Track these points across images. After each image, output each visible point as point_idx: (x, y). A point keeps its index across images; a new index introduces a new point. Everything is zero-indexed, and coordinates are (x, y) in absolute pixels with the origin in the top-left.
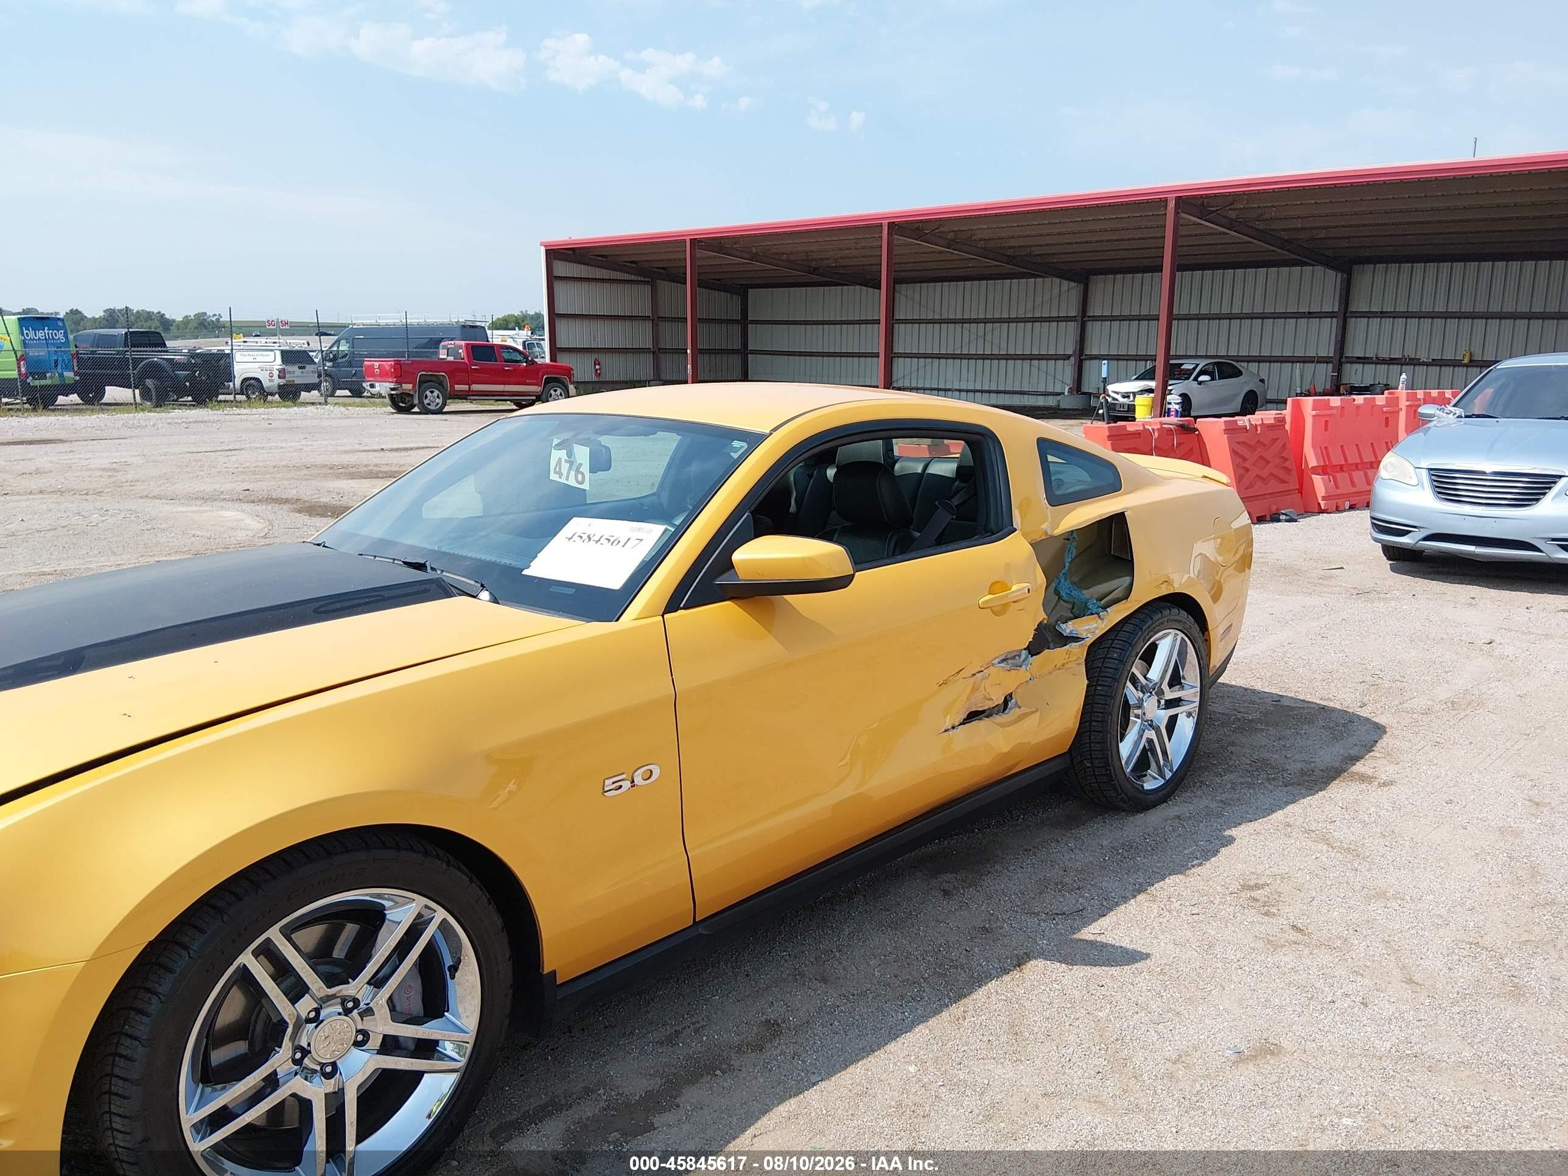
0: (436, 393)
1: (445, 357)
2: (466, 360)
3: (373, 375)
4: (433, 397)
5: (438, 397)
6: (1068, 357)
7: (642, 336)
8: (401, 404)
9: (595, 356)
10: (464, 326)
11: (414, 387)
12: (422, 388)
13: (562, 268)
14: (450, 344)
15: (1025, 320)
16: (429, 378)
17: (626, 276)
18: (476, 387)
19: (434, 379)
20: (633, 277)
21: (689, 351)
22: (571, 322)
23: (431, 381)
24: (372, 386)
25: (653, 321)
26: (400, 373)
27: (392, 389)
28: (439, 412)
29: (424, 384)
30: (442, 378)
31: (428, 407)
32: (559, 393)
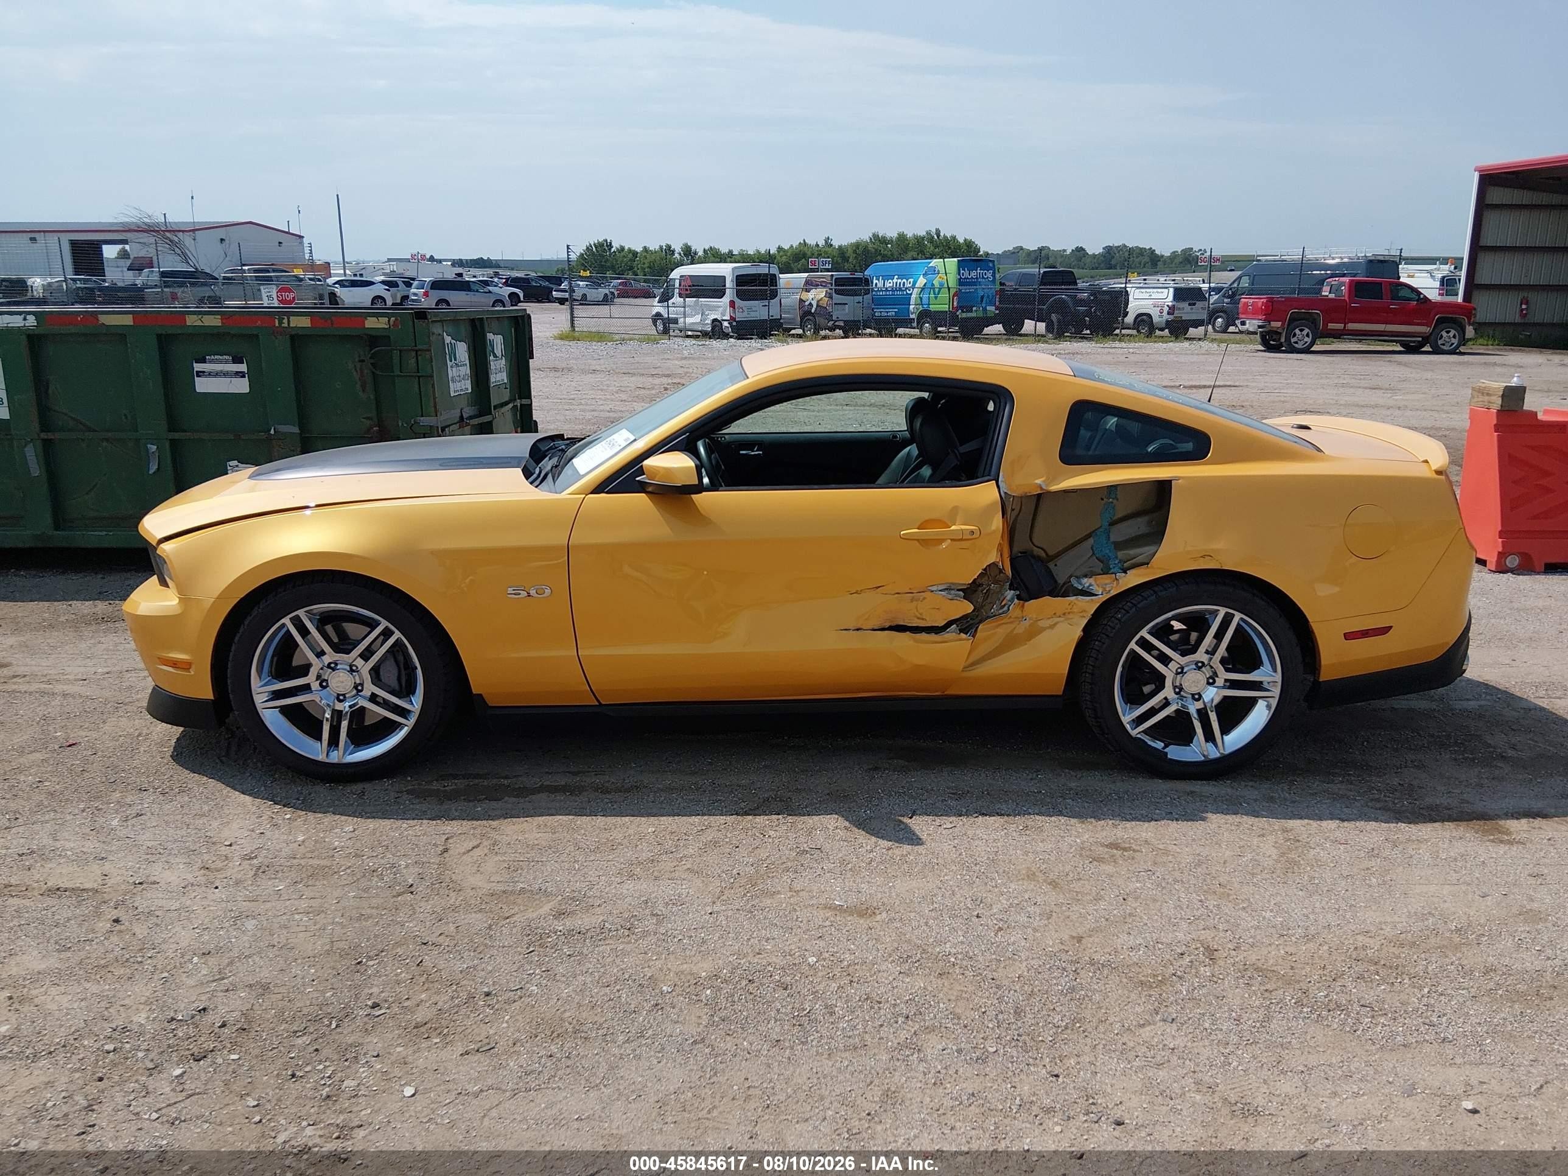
0: (1306, 331)
1: (1327, 294)
2: (1346, 298)
3: (1245, 312)
4: (1302, 336)
5: (1308, 335)
8: (1272, 343)
9: (1524, 294)
10: (1371, 261)
11: (1283, 325)
12: (1292, 326)
13: (1497, 195)
14: (1334, 281)
16: (1301, 316)
18: (1352, 326)
19: (1307, 317)
22: (1500, 255)
23: (1303, 319)
24: (1243, 323)
26: (1271, 311)
27: (1259, 327)
28: (1307, 351)
29: (1295, 321)
30: (1316, 316)
31: (1296, 345)
32: (1451, 334)
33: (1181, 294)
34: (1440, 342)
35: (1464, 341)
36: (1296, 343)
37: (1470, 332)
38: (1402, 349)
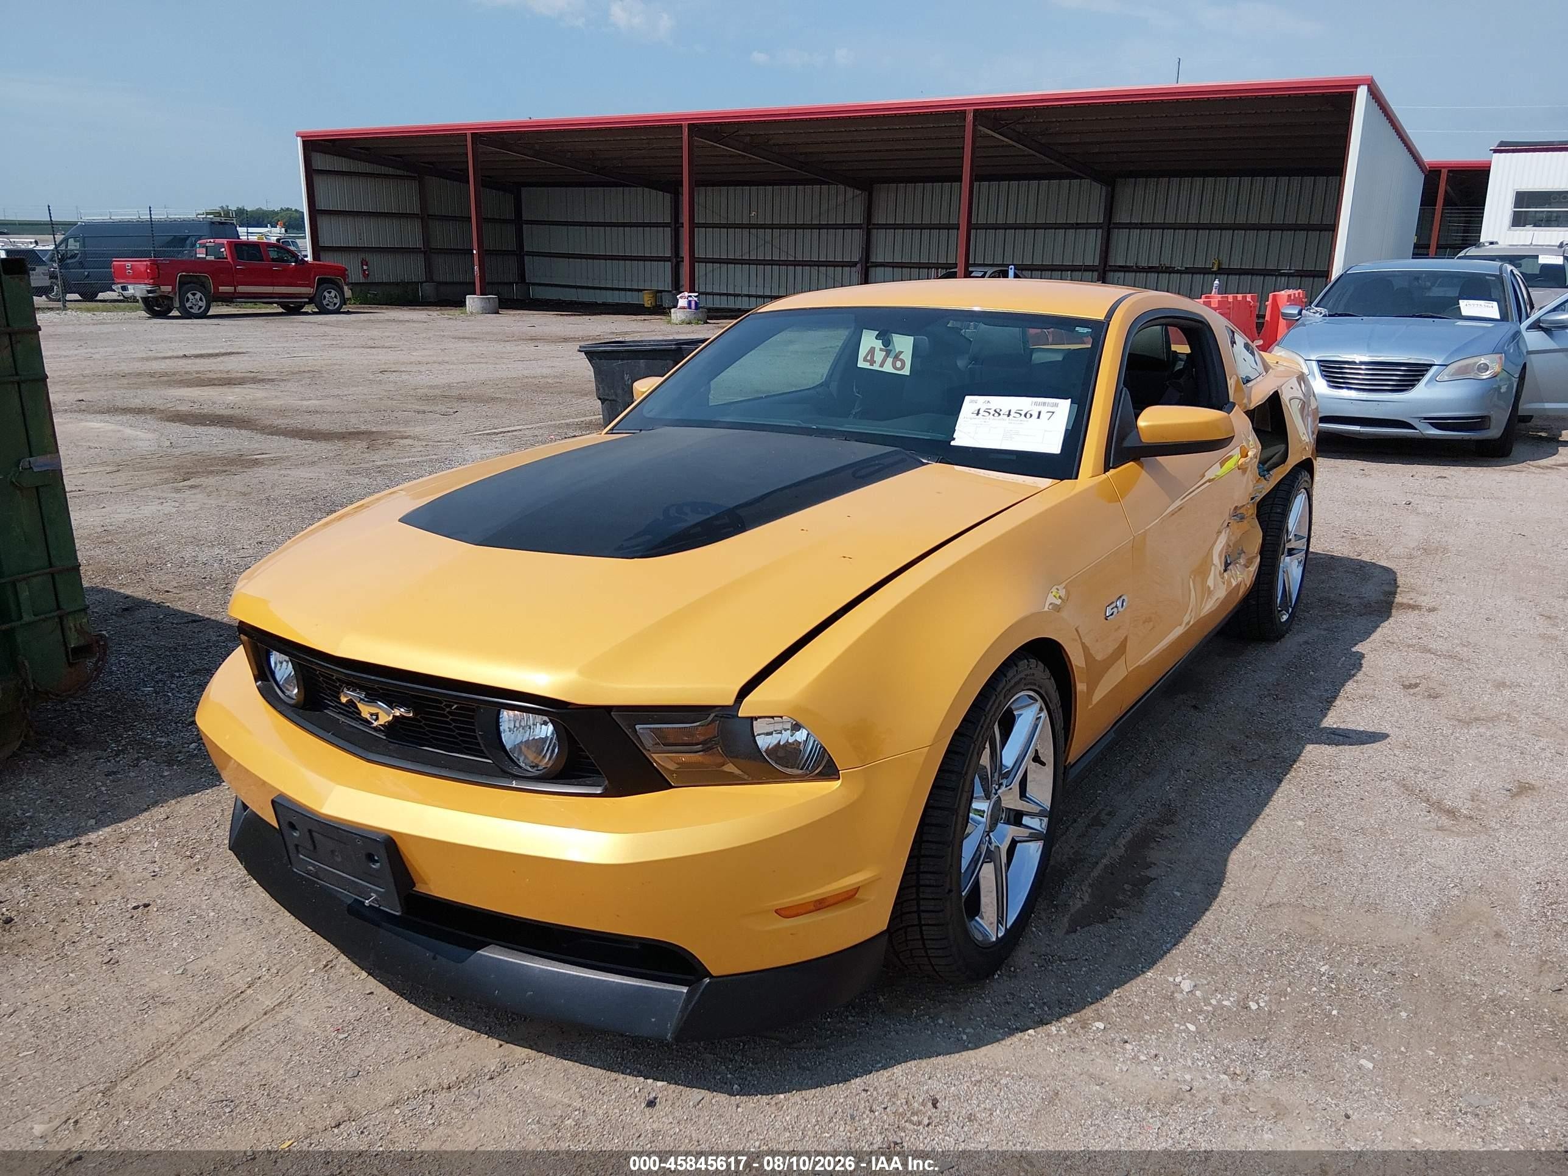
0: (198, 295)
1: (204, 256)
2: (229, 259)
3: (125, 277)
4: (196, 300)
5: (201, 299)
6: (854, 264)
7: (411, 235)
8: (158, 308)
9: (362, 256)
11: (173, 289)
12: (183, 290)
13: (321, 161)
14: (207, 242)
15: (812, 227)
16: (189, 279)
17: (391, 171)
18: (241, 289)
19: (195, 280)
20: (399, 172)
21: (475, 252)
22: (334, 220)
23: (190, 283)
24: (124, 289)
25: (422, 219)
26: (157, 274)
27: (149, 292)
28: (203, 315)
29: (187, 284)
30: (204, 280)
31: (193, 311)
32: (333, 294)
34: (325, 302)
35: (344, 302)
36: (191, 308)
37: (348, 293)
38: (281, 310)
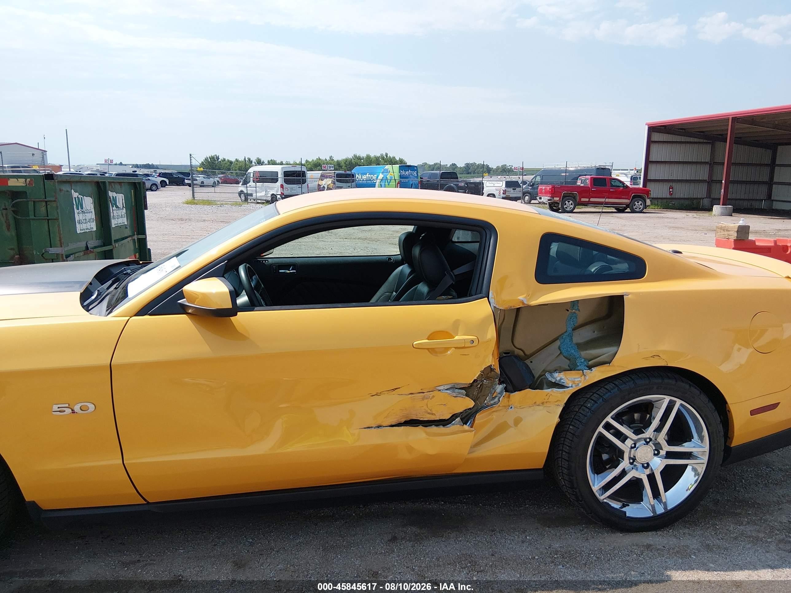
0: (571, 202)
1: (580, 184)
2: (589, 186)
3: (541, 193)
4: (569, 205)
5: (572, 204)
7: (703, 173)
8: (554, 207)
9: (671, 184)
10: (598, 168)
11: (560, 199)
12: (564, 199)
13: (656, 137)
14: (583, 178)
16: (568, 195)
17: (696, 140)
18: (592, 200)
19: (571, 195)
20: (702, 140)
21: (723, 182)
22: (659, 166)
23: (569, 196)
24: (540, 198)
25: (710, 164)
26: (554, 192)
27: (549, 200)
28: (571, 212)
29: (566, 197)
30: (575, 195)
31: (566, 209)
32: (640, 203)
33: (509, 184)
34: (634, 207)
35: (646, 207)
36: (566, 208)
37: (648, 202)
38: (616, 211)
